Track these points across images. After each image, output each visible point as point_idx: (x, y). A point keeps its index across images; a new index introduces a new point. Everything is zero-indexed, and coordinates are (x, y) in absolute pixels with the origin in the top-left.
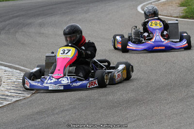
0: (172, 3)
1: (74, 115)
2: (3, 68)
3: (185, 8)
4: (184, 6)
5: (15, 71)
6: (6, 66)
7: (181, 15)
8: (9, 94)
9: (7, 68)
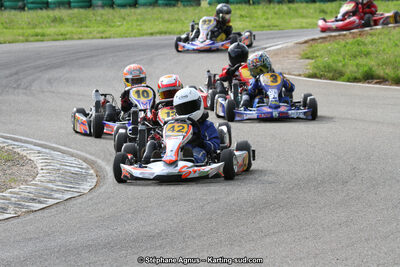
0: (287, 53)
1: (171, 223)
2: (32, 147)
3: (310, 61)
4: (308, 58)
5: (52, 152)
6: (36, 144)
7: (307, 72)
8: (55, 188)
9: (39, 148)
